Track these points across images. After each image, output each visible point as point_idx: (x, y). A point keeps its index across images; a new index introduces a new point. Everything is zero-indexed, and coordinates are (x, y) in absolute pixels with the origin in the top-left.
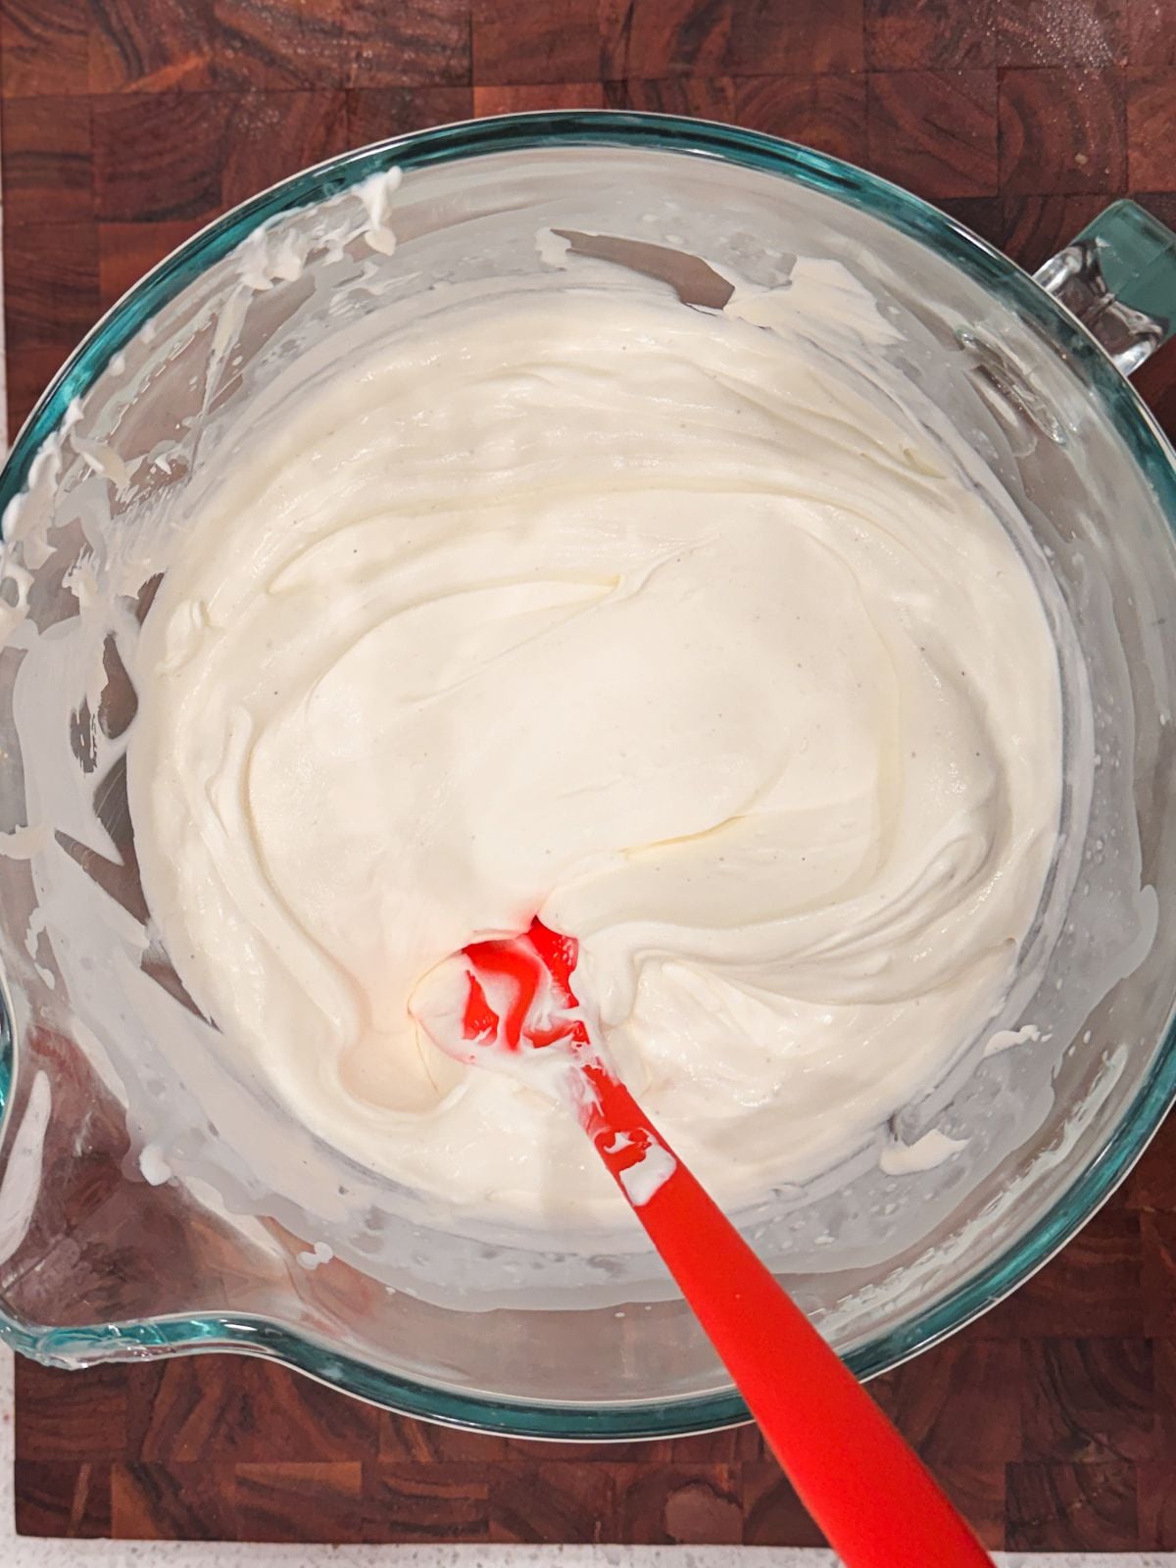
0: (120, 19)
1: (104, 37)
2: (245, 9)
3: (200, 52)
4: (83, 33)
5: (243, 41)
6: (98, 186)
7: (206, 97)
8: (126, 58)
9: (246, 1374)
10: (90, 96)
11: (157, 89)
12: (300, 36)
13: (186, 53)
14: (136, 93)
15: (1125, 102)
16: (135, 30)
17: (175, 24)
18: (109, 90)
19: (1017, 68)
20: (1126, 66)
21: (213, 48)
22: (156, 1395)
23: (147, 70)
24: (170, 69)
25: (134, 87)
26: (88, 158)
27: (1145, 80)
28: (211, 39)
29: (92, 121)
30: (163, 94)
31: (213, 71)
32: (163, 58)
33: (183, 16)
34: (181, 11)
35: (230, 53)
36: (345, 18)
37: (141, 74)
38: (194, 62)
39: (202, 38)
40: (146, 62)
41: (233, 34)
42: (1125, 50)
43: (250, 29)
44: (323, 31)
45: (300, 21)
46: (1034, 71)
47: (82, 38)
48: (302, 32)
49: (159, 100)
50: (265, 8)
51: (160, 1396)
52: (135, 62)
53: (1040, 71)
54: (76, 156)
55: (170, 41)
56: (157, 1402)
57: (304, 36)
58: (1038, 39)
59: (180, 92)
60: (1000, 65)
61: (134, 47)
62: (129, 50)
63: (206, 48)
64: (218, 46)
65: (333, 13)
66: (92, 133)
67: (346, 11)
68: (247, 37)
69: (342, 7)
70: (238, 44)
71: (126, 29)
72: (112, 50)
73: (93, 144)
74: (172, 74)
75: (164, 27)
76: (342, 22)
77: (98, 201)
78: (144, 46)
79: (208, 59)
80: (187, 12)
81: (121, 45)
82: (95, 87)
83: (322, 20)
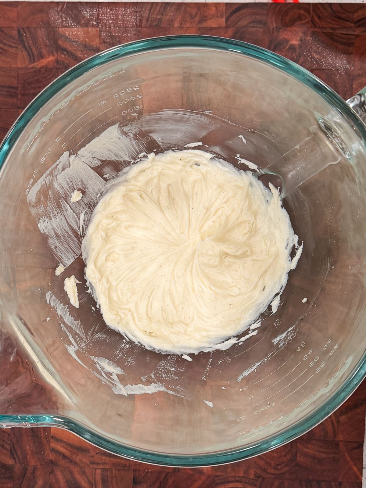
0: (28, 44)
1: (23, 49)
2: (68, 42)
3: (53, 55)
4: (17, 48)
5: (67, 52)
6: (19, 97)
7: (54, 70)
8: (29, 55)
9: (51, 478)
10: (17, 68)
11: (39, 67)
12: (86, 51)
13: (49, 55)
14: (32, 68)
15: (352, 82)
16: (33, 47)
17: (46, 45)
18: (24, 66)
19: (317, 69)
20: (353, 70)
21: (57, 54)
22: (22, 482)
23: (36, 60)
24: (43, 60)
25: (32, 66)
26: (16, 88)
27: (359, 75)
28: (57, 52)
29: (18, 76)
30: (41, 68)
31: (57, 61)
32: (42, 56)
33: (48, 44)
34: (48, 41)
35: (63, 56)
36: (100, 46)
37: (34, 61)
38: (51, 58)
39: (54, 51)
40: (36, 58)
41: (64, 50)
42: (353, 65)
43: (70, 48)
44: (93, 49)
45: (85, 46)
46: (323, 70)
47: (16, 49)
48: (86, 50)
49: (40, 70)
50: (75, 42)
51: (23, 483)
52: (32, 58)
53: (325, 71)
54: (12, 87)
55: (44, 51)
56: (22, 485)
57: (87, 51)
58: (325, 60)
59: (46, 68)
60: (312, 68)
61: (32, 53)
62: (31, 53)
63: (55, 54)
64: (59, 53)
65: (96, 44)
66: (18, 80)
67: (101, 43)
68: (68, 51)
69: (99, 42)
70: (65, 53)
71: (30, 46)
72: (25, 53)
73: (18, 84)
74: (44, 62)
75: (42, 46)
76: (99, 47)
77: (19, 102)
78: (35, 52)
79: (56, 57)
80: (50, 42)
81: (28, 52)
82: (19, 65)
83: (92, 46)
